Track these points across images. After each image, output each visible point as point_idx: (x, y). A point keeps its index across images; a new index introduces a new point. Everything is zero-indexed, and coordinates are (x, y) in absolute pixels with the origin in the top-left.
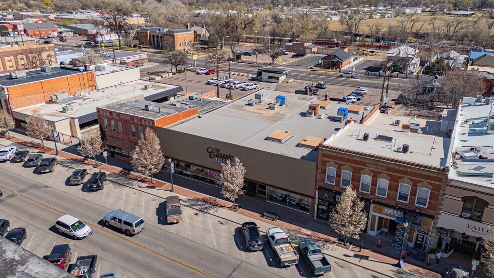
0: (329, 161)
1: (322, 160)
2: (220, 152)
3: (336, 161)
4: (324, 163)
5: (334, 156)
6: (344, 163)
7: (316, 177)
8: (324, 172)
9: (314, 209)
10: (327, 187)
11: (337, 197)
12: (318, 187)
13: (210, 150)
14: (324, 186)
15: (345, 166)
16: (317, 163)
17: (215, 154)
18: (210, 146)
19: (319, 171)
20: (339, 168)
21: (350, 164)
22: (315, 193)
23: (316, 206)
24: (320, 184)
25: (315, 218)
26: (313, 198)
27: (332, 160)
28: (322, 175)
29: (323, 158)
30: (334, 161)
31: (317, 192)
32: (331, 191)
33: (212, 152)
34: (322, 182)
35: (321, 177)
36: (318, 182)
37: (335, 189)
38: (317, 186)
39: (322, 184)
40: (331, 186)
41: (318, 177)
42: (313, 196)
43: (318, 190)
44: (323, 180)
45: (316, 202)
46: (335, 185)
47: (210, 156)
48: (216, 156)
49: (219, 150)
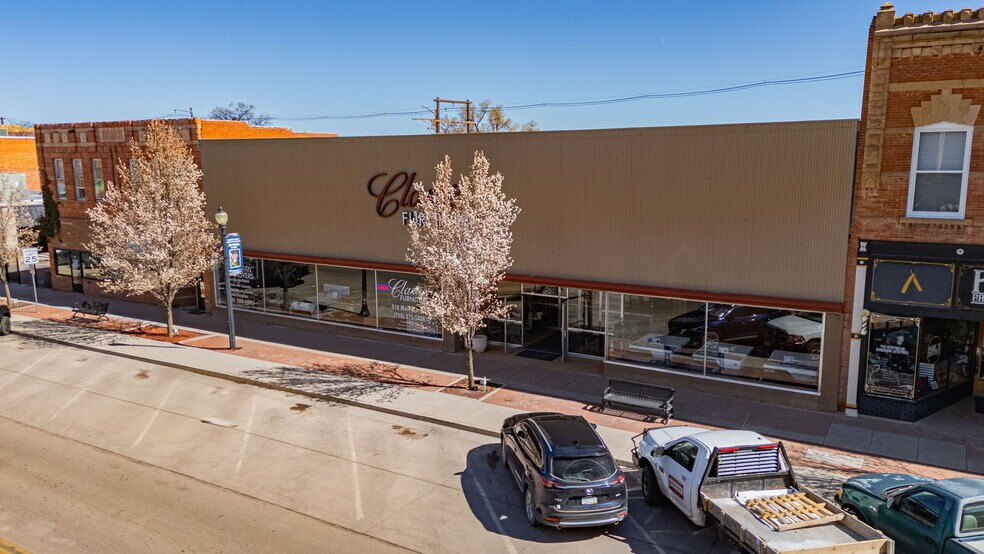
0: (927, 96)
1: (893, 97)
3: (970, 84)
4: (901, 110)
5: (958, 57)
7: (855, 197)
8: (898, 158)
9: (843, 364)
10: (918, 238)
11: (978, 281)
12: (863, 247)
13: (379, 186)
14: (898, 233)
16: (863, 124)
17: (399, 196)
18: (381, 170)
19: (871, 158)
22: (850, 280)
23: (855, 346)
24: (876, 228)
25: (852, 413)
26: (840, 308)
27: (947, 86)
28: (885, 177)
29: (895, 87)
30: (957, 84)
31: (861, 272)
32: (938, 253)
33: (386, 192)
34: (890, 215)
35: (882, 189)
36: (864, 222)
37: (963, 240)
38: (860, 240)
39: (888, 227)
40: (940, 225)
41: (863, 193)
42: (839, 296)
43: (866, 263)
44: (891, 204)
45: (855, 329)
46: (967, 217)
47: (380, 212)
48: (403, 205)
49: (409, 173)
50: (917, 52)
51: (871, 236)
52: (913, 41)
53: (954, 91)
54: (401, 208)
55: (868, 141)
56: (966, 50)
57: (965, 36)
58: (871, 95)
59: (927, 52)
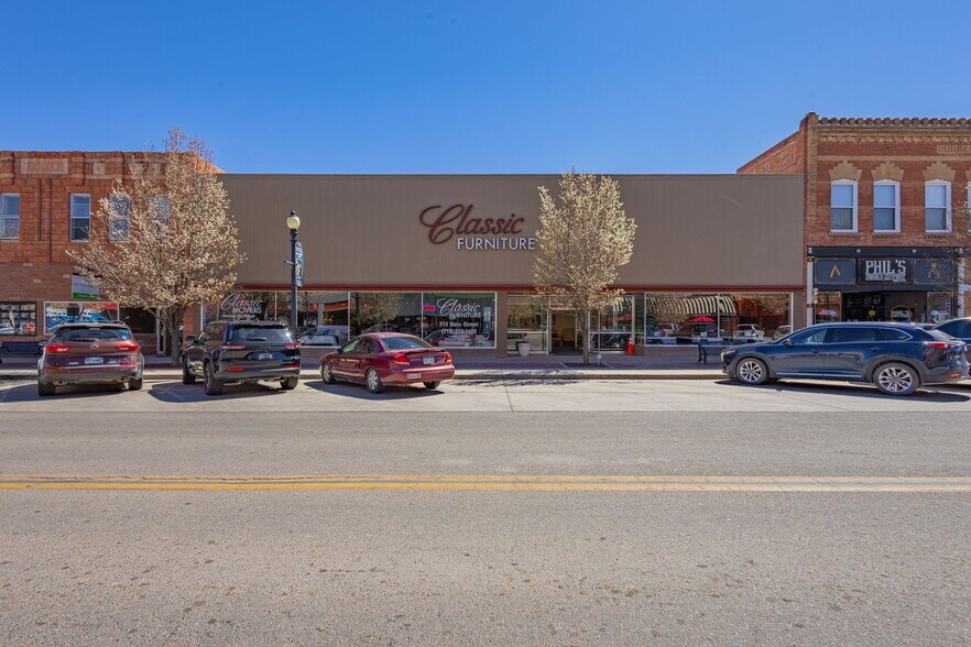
0: (836, 164)
1: (820, 163)
2: (473, 215)
3: (856, 158)
4: (824, 171)
5: (849, 143)
6: (879, 158)
7: (805, 220)
8: (825, 197)
10: (837, 244)
11: (868, 267)
12: (811, 250)
13: (431, 218)
14: (828, 242)
15: (883, 167)
16: (806, 177)
17: (454, 225)
19: (812, 197)
20: (867, 178)
21: (894, 158)
22: (805, 270)
23: (810, 312)
24: (818, 239)
26: (800, 289)
27: (845, 158)
28: (819, 208)
29: (821, 157)
30: (850, 158)
31: (810, 265)
32: (849, 252)
33: (439, 222)
34: (823, 231)
35: (818, 216)
36: (810, 236)
37: (859, 244)
38: (808, 247)
39: (822, 238)
40: (848, 236)
41: (808, 218)
42: (799, 282)
43: (813, 260)
44: (823, 224)
45: (809, 302)
46: (859, 231)
47: (432, 239)
48: (458, 233)
49: (466, 206)
50: (830, 139)
51: (813, 244)
52: (829, 132)
53: (849, 162)
54: (455, 235)
55: (809, 187)
56: (853, 140)
57: (855, 132)
58: (809, 162)
59: (834, 140)
